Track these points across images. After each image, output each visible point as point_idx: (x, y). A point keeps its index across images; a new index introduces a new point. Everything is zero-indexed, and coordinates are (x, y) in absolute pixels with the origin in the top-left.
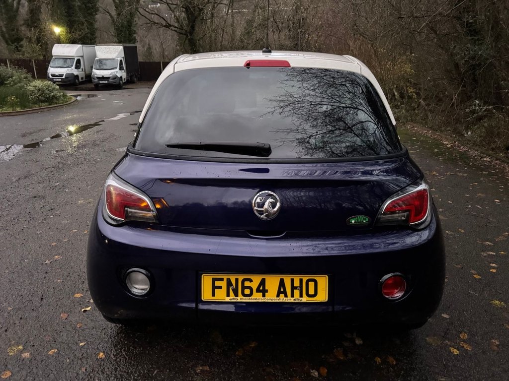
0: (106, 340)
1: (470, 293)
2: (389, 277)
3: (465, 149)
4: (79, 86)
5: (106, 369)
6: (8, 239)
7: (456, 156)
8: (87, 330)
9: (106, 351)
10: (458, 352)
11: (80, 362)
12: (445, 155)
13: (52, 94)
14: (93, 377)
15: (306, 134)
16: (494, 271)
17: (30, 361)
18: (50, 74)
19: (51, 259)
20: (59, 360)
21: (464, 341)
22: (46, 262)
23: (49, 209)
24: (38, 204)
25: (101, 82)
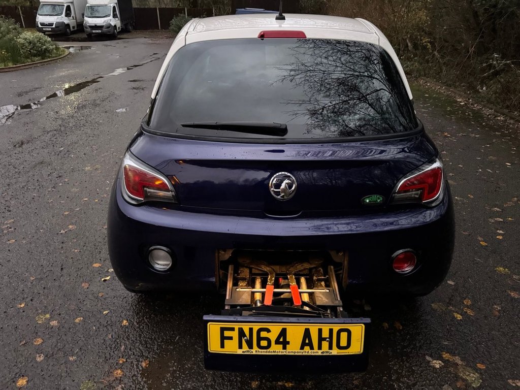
0: (128, 308)
1: (476, 260)
2: (401, 253)
3: (479, 107)
4: (71, 36)
5: (131, 336)
6: (20, 208)
7: (469, 115)
8: (110, 299)
9: (129, 319)
10: (461, 317)
11: (105, 329)
12: (458, 114)
13: (44, 47)
14: (119, 342)
15: (319, 105)
16: (501, 237)
17: (58, 328)
18: (39, 23)
19: (66, 229)
20: (86, 328)
21: (468, 307)
22: (62, 232)
23: (57, 176)
24: (45, 171)
25: (94, 31)
